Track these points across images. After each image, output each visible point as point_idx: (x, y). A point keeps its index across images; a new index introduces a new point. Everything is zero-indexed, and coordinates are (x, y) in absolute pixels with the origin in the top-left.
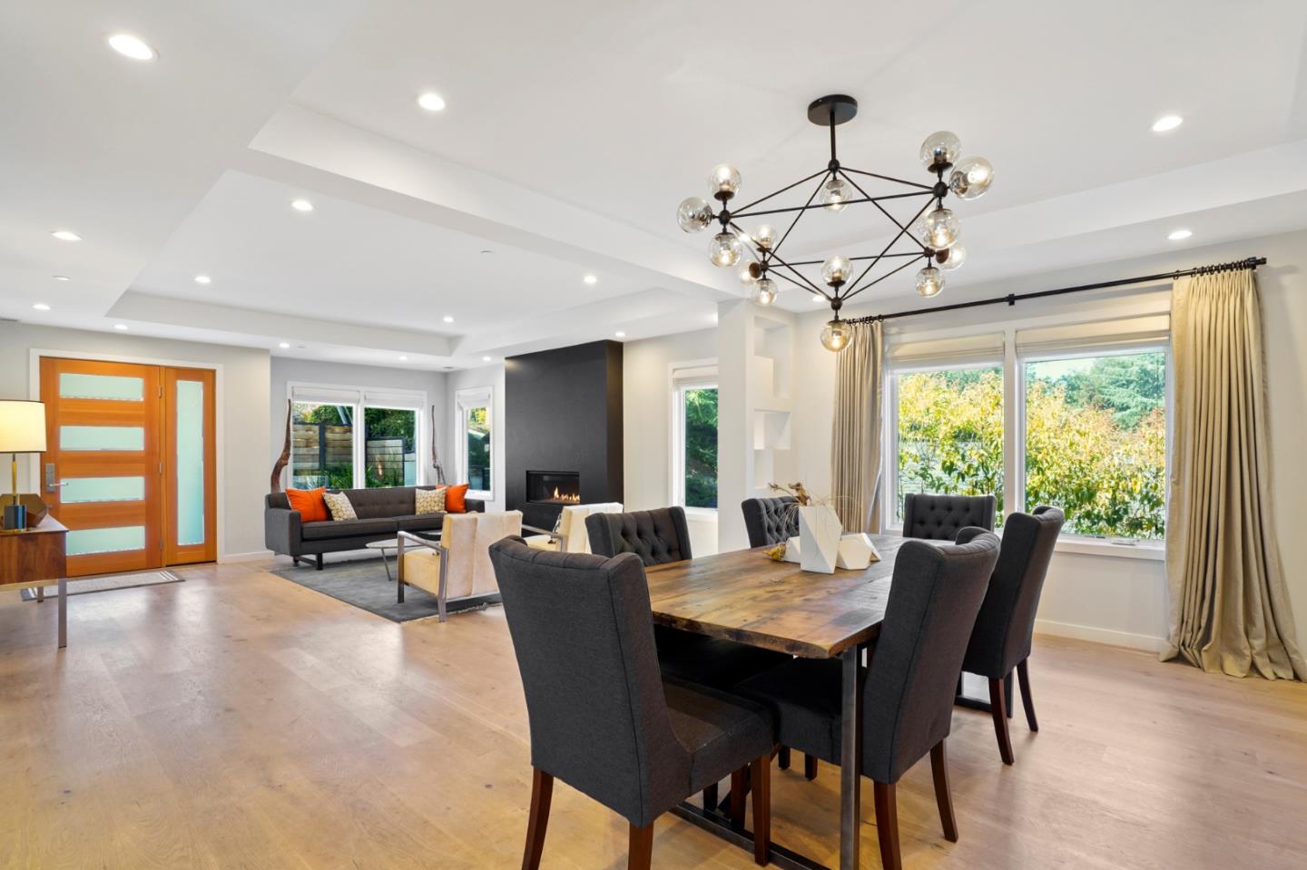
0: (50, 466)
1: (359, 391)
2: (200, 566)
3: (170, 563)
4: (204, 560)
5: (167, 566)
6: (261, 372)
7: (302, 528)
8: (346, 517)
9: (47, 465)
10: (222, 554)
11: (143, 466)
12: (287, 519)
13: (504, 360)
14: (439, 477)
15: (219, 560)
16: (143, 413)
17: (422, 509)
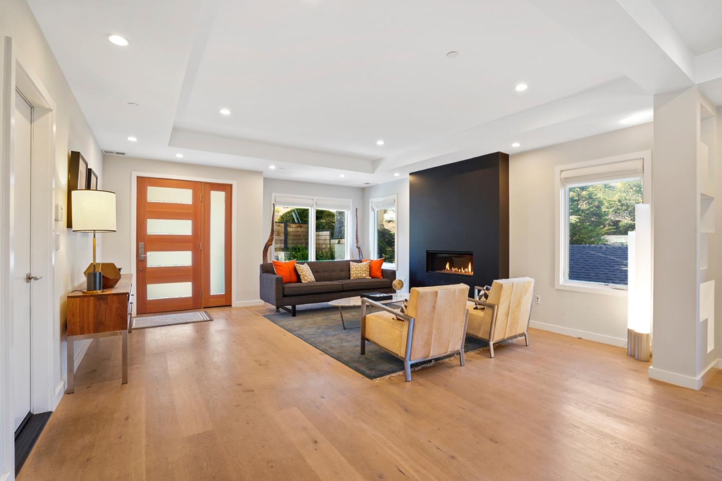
0: (141, 244)
1: (312, 199)
2: (222, 309)
3: (205, 306)
4: (225, 305)
5: (204, 308)
6: (258, 185)
7: (284, 288)
8: (309, 280)
9: (140, 243)
10: (235, 302)
11: (191, 244)
12: (274, 282)
13: (408, 175)
14: (359, 254)
15: (233, 305)
16: (192, 211)
17: (355, 275)
